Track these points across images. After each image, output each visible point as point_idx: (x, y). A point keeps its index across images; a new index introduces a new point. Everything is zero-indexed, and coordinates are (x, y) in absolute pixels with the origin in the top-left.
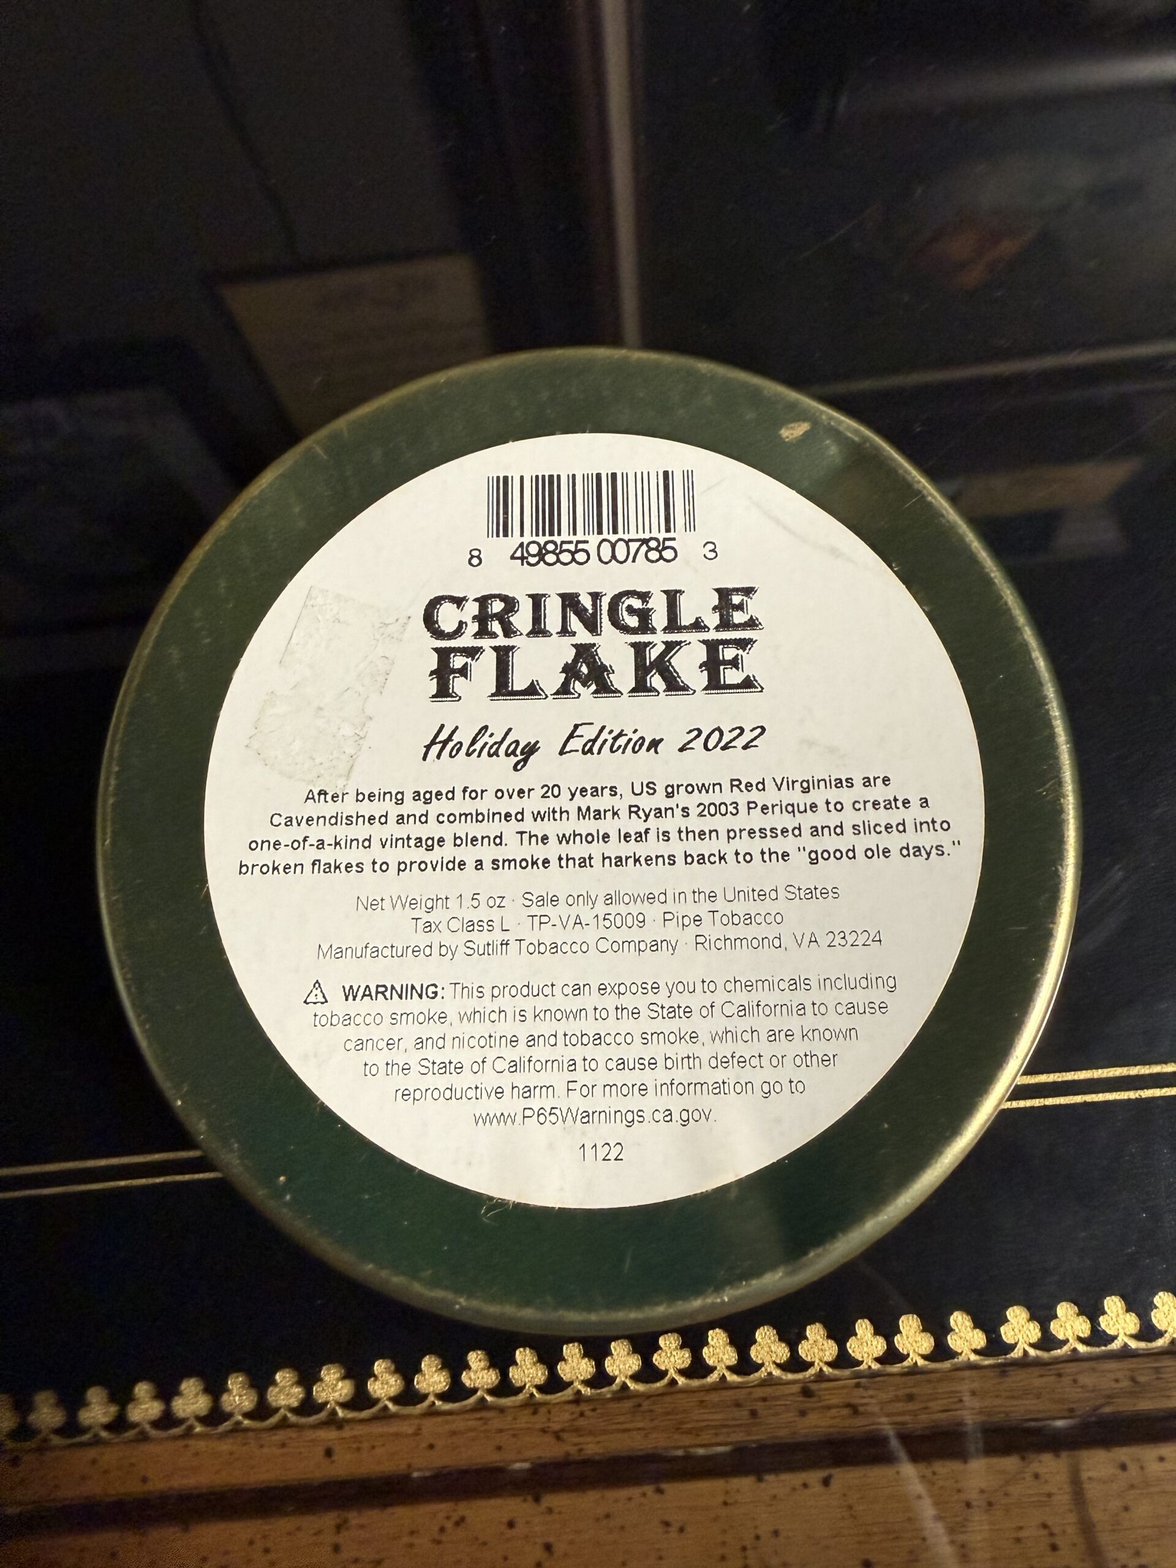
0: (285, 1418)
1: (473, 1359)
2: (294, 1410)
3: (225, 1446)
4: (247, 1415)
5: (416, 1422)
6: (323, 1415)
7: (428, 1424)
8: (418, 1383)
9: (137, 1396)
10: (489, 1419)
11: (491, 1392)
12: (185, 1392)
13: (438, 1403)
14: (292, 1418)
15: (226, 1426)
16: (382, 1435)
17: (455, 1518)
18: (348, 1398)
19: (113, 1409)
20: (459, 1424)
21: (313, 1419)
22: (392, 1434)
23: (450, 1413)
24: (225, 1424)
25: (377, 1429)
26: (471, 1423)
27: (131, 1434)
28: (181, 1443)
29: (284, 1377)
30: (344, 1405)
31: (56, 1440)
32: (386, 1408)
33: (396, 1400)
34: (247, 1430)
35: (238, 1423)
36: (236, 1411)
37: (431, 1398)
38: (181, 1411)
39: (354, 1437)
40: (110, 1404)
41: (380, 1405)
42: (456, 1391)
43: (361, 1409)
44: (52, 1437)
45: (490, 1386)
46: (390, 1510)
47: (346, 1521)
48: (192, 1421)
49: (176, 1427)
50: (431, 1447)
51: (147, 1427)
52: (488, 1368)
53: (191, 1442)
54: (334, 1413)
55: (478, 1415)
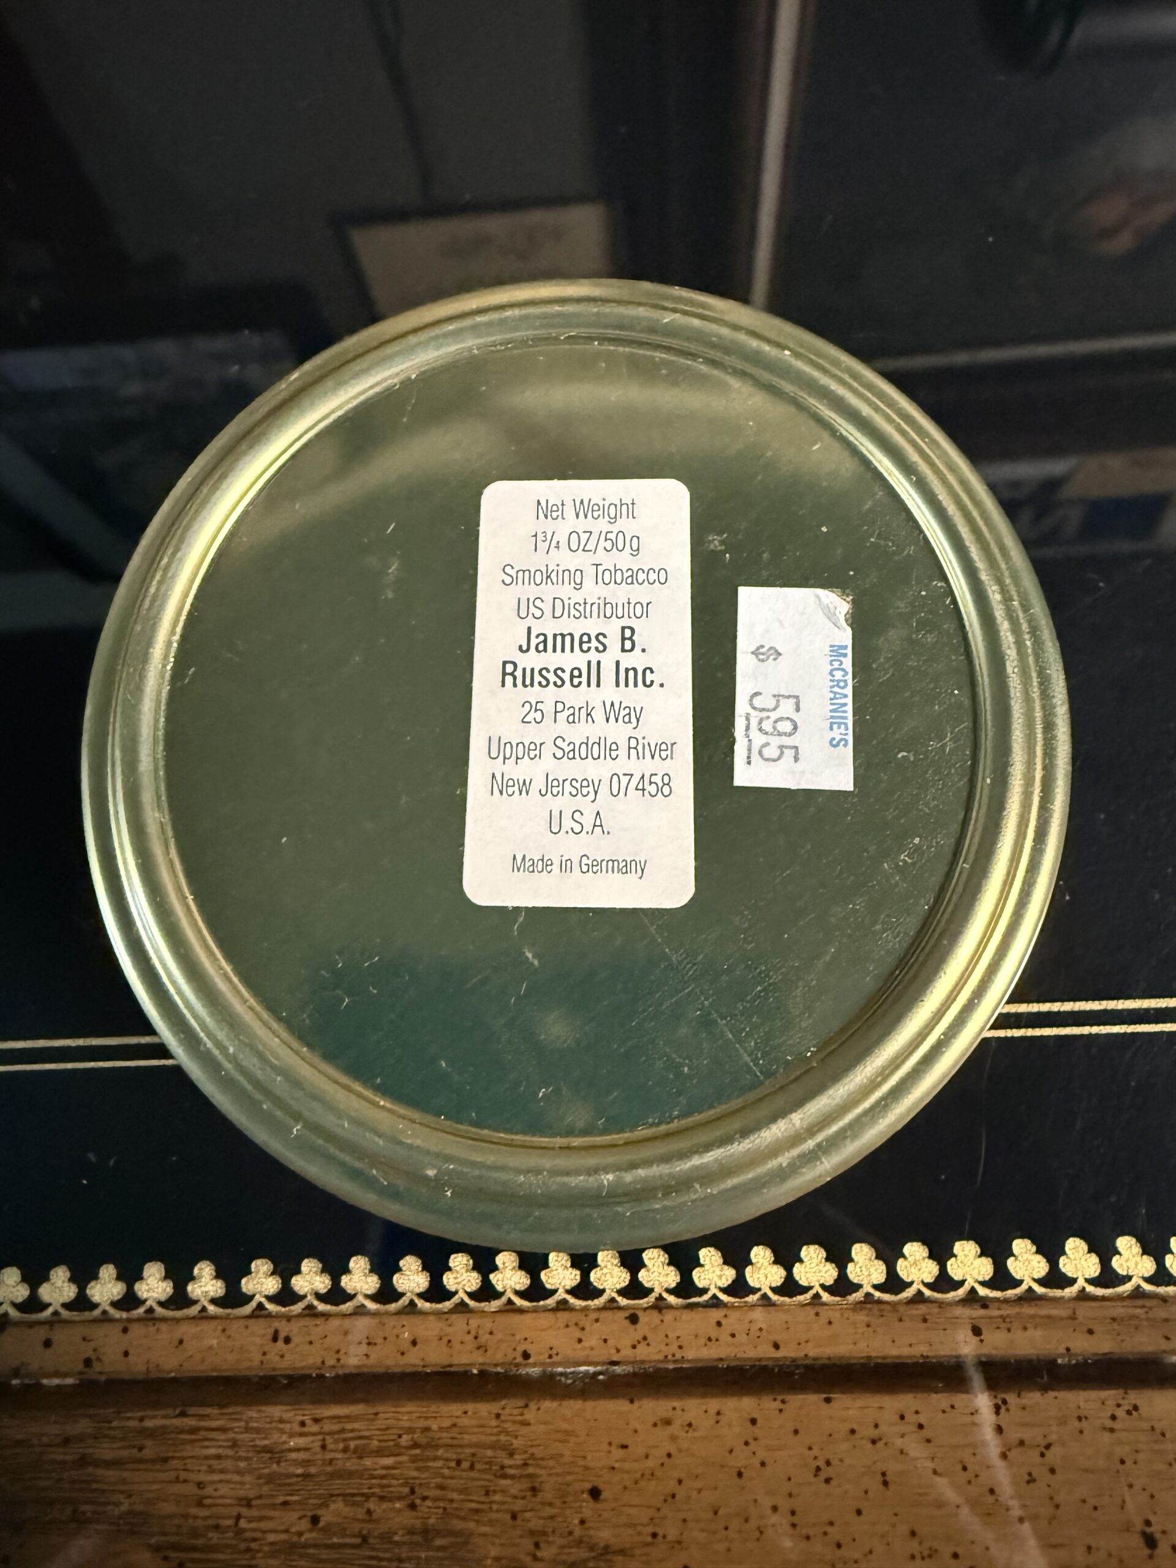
0: (920, 1292)
1: (1123, 1246)
2: (927, 1285)
3: (861, 1317)
4: (876, 1287)
5: (1071, 1305)
6: (961, 1292)
7: (1084, 1310)
8: (1064, 1265)
9: (754, 1261)
10: (1151, 1308)
11: (1148, 1280)
12: (805, 1260)
13: (1090, 1289)
14: (927, 1293)
15: (858, 1296)
16: (1033, 1316)
17: (1126, 1407)
18: (987, 1278)
19: (730, 1274)
20: (1119, 1310)
21: (951, 1295)
22: (1042, 1317)
23: (1103, 1298)
24: (854, 1295)
25: (1028, 1310)
26: (1131, 1311)
27: (752, 1298)
28: (811, 1311)
29: (914, 1251)
30: (983, 1284)
31: (671, 1299)
32: (1030, 1289)
33: (1041, 1282)
34: (880, 1302)
35: (868, 1295)
36: (865, 1283)
37: (1081, 1283)
38: (803, 1278)
39: (1002, 1317)
40: (726, 1267)
41: (1024, 1287)
42: (1108, 1277)
43: (1003, 1289)
44: (665, 1295)
45: (1146, 1275)
46: (1052, 1394)
47: (1005, 1402)
48: (817, 1289)
49: (801, 1293)
50: (1091, 1332)
51: (770, 1294)
52: (1142, 1255)
53: (822, 1310)
54: (973, 1290)
55: (1140, 1302)
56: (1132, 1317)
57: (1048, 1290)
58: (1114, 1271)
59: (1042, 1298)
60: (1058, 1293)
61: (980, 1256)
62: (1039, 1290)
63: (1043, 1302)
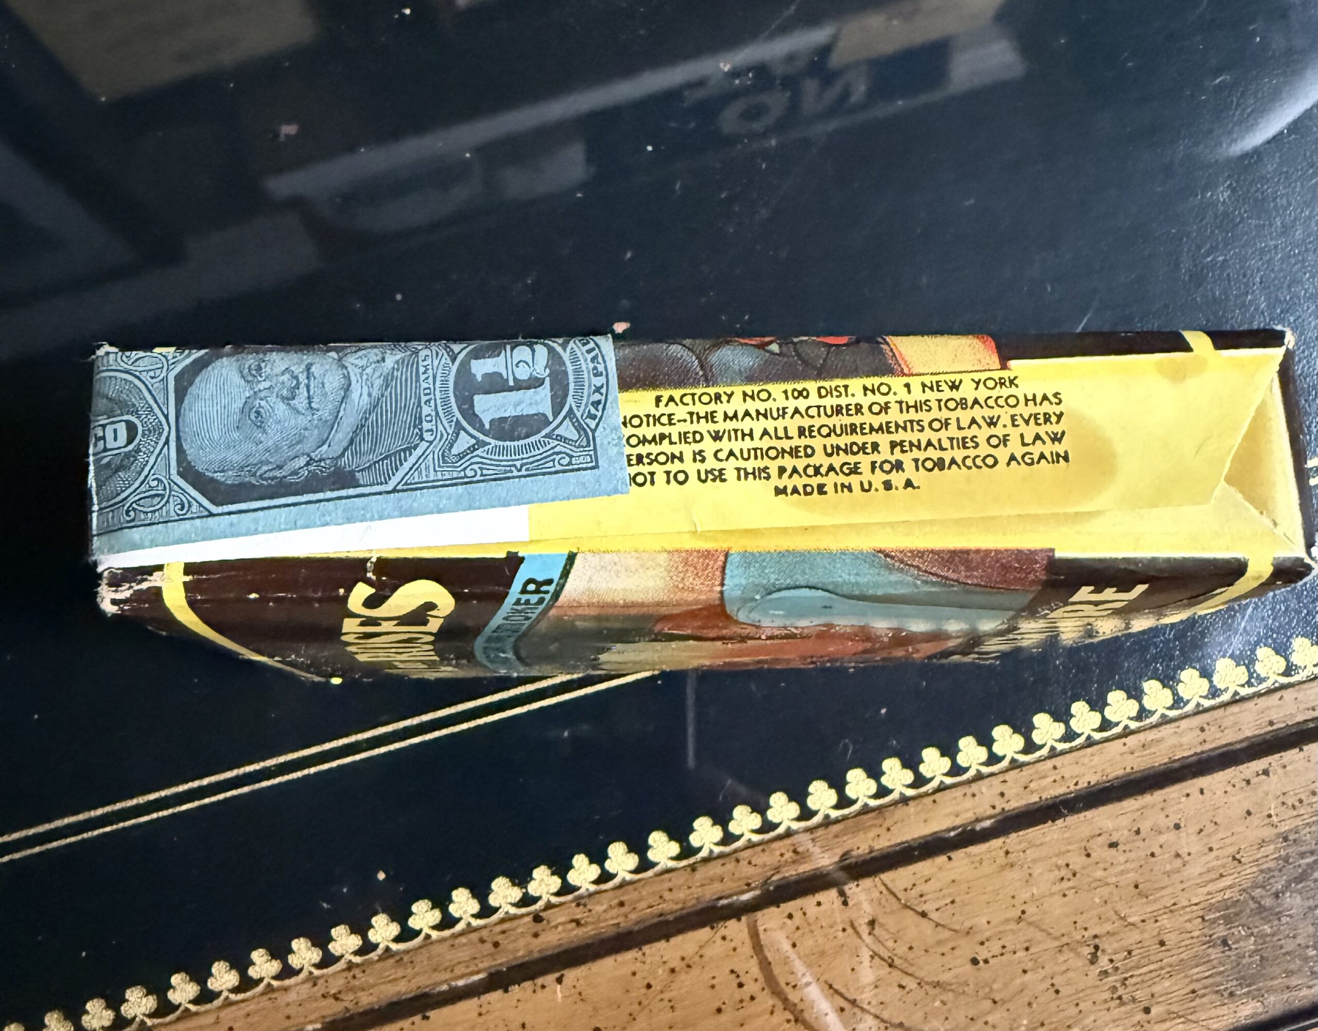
1: (256, 957)
5: (215, 1014)
7: (226, 1013)
8: (212, 984)
10: (277, 998)
11: (276, 978)
13: (233, 997)
18: (153, 1010)
20: (251, 1007)
23: (243, 1001)
25: (183, 1027)
26: (263, 1005)
29: (94, 1006)
32: (187, 1010)
33: (195, 1001)
37: (225, 994)
41: (182, 1008)
42: (247, 983)
43: (166, 1015)
45: (274, 974)
52: (271, 961)
54: (143, 1023)
55: (268, 997)
56: (263, 1009)
57: (199, 1007)
58: (251, 978)
59: (196, 1014)
60: (208, 1006)
61: (147, 995)
62: (193, 1008)
63: (195, 1018)
